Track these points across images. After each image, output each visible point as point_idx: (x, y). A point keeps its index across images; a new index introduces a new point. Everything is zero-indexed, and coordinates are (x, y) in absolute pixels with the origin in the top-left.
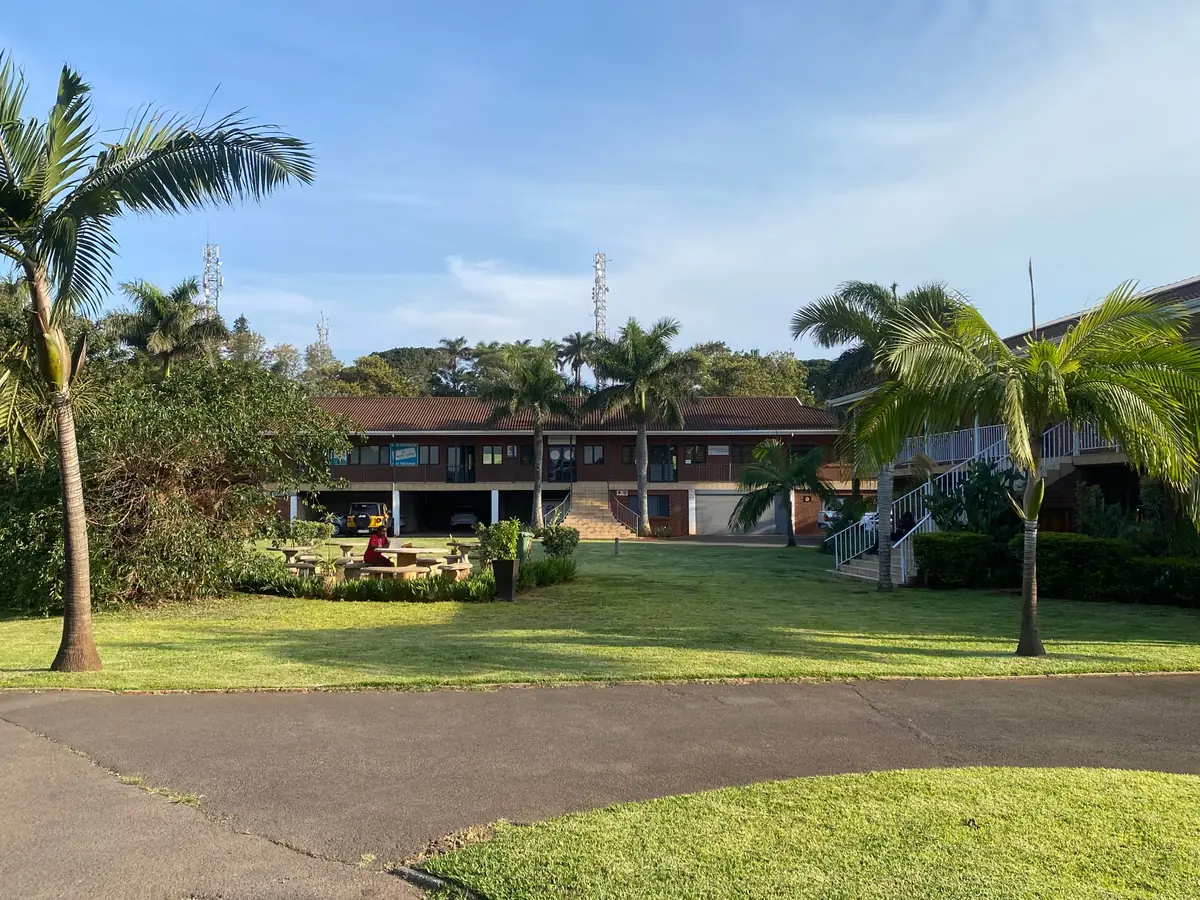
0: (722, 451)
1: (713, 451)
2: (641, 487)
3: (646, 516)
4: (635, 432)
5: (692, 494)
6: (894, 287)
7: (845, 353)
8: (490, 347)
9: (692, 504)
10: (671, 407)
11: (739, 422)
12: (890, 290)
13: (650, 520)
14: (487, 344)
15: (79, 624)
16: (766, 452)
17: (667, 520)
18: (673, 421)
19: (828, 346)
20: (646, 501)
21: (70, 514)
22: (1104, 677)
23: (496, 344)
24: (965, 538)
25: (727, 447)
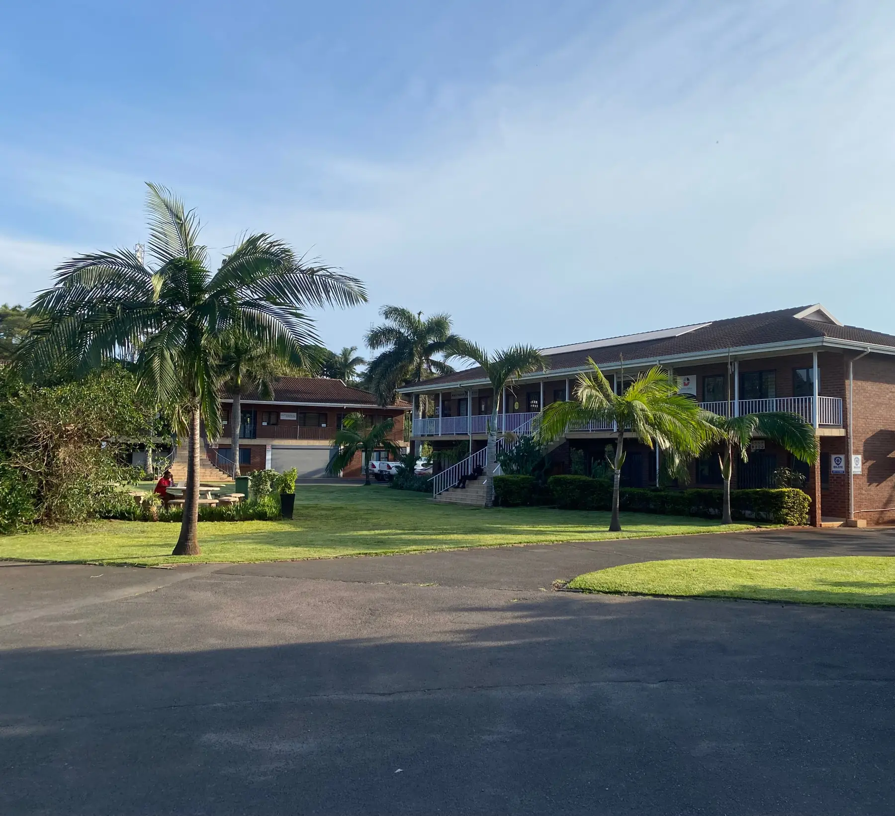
0: (292, 417)
1: (284, 416)
2: (234, 442)
3: (238, 464)
4: (231, 401)
5: (269, 448)
6: (419, 314)
7: (384, 354)
8: (14, 309)
9: (269, 456)
10: (265, 385)
11: (306, 396)
12: (416, 316)
13: (240, 467)
14: (11, 306)
15: (194, 528)
16: (352, 422)
17: (249, 467)
18: (266, 394)
19: (374, 348)
20: (238, 453)
21: (195, 465)
22: (649, 538)
23: (20, 307)
24: (523, 478)
25: (295, 414)
